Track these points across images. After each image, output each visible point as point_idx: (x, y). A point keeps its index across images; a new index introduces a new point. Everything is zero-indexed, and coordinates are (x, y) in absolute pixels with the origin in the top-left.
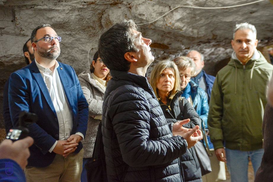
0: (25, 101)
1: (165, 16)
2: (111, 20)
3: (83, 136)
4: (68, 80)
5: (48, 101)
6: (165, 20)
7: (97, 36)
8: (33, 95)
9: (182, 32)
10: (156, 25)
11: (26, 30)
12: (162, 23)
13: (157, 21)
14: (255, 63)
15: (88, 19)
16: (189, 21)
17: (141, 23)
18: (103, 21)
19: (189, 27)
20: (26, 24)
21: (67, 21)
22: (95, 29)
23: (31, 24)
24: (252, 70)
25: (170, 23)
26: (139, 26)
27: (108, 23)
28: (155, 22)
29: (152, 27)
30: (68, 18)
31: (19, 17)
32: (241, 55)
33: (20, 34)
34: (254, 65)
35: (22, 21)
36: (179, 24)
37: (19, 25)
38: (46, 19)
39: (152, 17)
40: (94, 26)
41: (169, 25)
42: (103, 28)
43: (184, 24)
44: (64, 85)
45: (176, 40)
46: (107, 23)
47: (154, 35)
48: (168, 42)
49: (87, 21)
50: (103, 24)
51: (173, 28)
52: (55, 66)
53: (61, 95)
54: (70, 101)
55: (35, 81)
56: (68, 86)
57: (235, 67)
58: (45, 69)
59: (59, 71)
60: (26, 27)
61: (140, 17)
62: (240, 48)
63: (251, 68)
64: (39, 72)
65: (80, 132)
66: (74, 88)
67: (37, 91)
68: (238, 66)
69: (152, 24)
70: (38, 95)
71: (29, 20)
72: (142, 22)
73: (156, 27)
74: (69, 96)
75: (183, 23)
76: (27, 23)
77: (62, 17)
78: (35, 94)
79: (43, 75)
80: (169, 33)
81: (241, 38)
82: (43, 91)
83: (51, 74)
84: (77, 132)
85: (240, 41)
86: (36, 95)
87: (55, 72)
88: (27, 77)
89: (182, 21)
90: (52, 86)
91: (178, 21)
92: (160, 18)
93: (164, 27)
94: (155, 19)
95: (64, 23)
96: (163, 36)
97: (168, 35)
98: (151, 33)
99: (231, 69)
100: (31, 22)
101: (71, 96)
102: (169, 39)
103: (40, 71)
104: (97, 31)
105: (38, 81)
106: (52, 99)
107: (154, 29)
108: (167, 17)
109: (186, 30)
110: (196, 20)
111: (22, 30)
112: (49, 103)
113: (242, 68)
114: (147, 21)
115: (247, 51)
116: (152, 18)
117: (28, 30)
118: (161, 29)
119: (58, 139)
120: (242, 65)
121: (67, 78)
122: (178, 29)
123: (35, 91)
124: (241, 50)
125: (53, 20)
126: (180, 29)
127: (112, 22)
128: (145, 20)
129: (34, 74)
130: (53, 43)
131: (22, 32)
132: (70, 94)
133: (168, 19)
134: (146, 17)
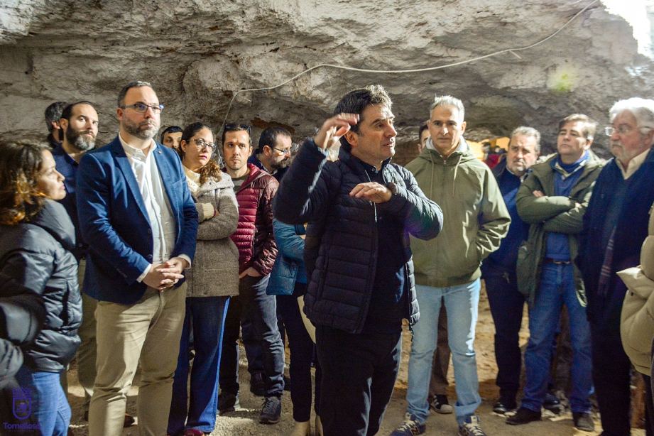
0: (102, 199)
1: (297, 79)
2: (201, 80)
3: (189, 261)
4: (169, 170)
5: (137, 201)
6: (297, 85)
7: (172, 105)
8: (115, 190)
9: (322, 105)
10: (281, 92)
11: (50, 89)
12: (291, 89)
13: (283, 85)
14: (461, 157)
15: (161, 76)
16: (335, 89)
17: (253, 88)
18: (185, 80)
19: (333, 99)
20: (51, 79)
21: (124, 77)
22: (170, 94)
23: (59, 79)
24: (456, 168)
25: (305, 90)
26: (250, 93)
27: (195, 84)
28: (280, 88)
29: (274, 96)
30: (126, 73)
31: (40, 66)
32: (440, 145)
33: (40, 95)
34: (460, 161)
35: (44, 73)
36: (319, 94)
37: (39, 81)
38: (87, 73)
39: (275, 78)
40: (170, 89)
41: (302, 93)
42: (185, 92)
43: (327, 94)
44: (165, 178)
45: (308, 120)
46: (193, 85)
47: (273, 109)
48: (294, 122)
49: (158, 80)
50: (185, 85)
51: (310, 98)
52: (150, 147)
53: (158, 193)
54: (174, 204)
55: (119, 170)
56: (169, 180)
57: (430, 161)
58: (134, 150)
59: (157, 155)
60: (50, 83)
61: (253, 78)
62: (439, 133)
63: (455, 165)
64: (125, 156)
65: (186, 254)
66: (179, 183)
67: (121, 184)
68: (436, 160)
69: (273, 90)
70: (122, 191)
71: (57, 73)
72: (257, 86)
73: (280, 96)
74: (171, 195)
75: (326, 92)
76: (53, 78)
77: (115, 70)
78: (118, 189)
79: (132, 161)
80: (300, 107)
81: (441, 118)
82: (130, 185)
83: (143, 159)
84: (181, 254)
85: (439, 123)
86: (120, 191)
87: (150, 156)
88: (107, 162)
89: (324, 88)
90: (144, 179)
91: (318, 87)
92: (288, 81)
93: (293, 97)
94: (280, 82)
95: (119, 81)
96: (287, 111)
97: (296, 110)
98: (269, 104)
99: (425, 164)
100: (60, 77)
101: (174, 196)
102: (297, 116)
103: (127, 154)
104: (175, 97)
105: (123, 169)
106: (144, 199)
107: (276, 99)
108: (300, 80)
109: (330, 103)
110: (346, 88)
111: (43, 88)
112: (139, 205)
113: (441, 163)
114: (265, 85)
115: (449, 138)
116: (276, 80)
117: (53, 89)
118: (287, 99)
119: (151, 261)
120: (442, 159)
121: (168, 167)
122: (317, 101)
123: (119, 184)
124: (440, 136)
125: (99, 75)
126: (320, 101)
127: (202, 84)
128: (262, 83)
129: (117, 158)
130: (146, 116)
131: (44, 93)
132: (174, 193)
133: (302, 83)
134: (265, 78)
